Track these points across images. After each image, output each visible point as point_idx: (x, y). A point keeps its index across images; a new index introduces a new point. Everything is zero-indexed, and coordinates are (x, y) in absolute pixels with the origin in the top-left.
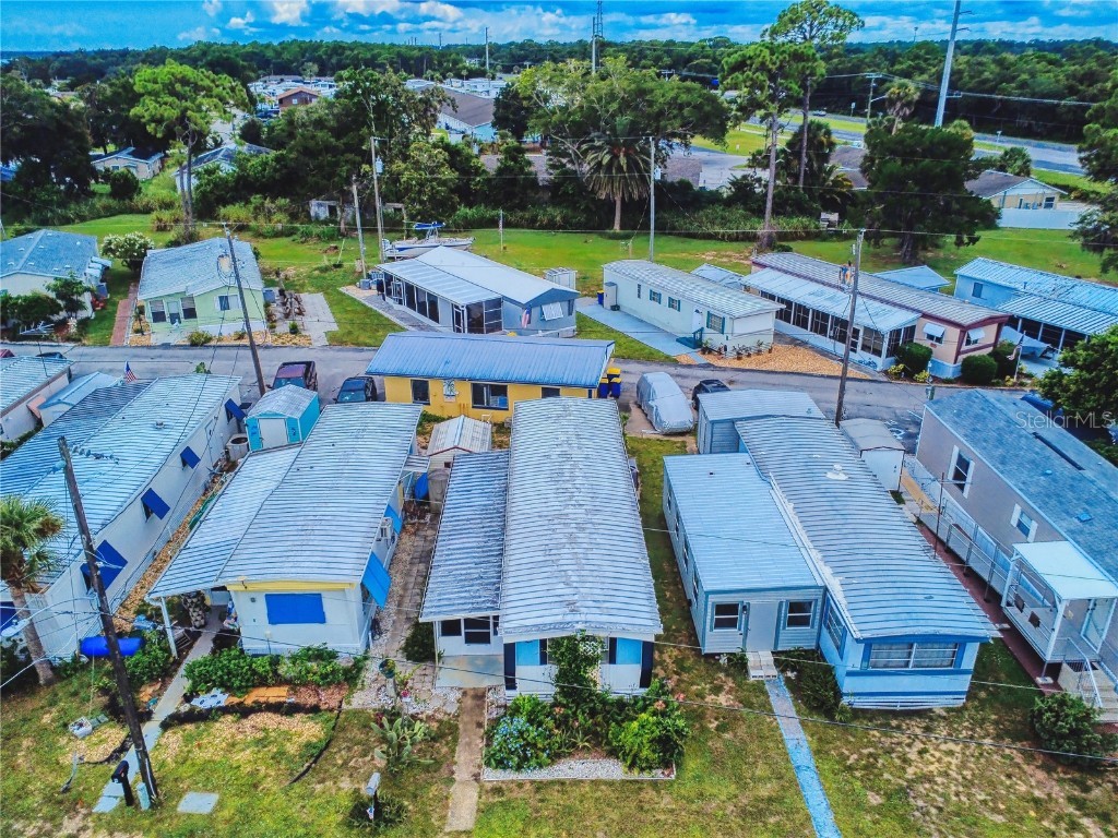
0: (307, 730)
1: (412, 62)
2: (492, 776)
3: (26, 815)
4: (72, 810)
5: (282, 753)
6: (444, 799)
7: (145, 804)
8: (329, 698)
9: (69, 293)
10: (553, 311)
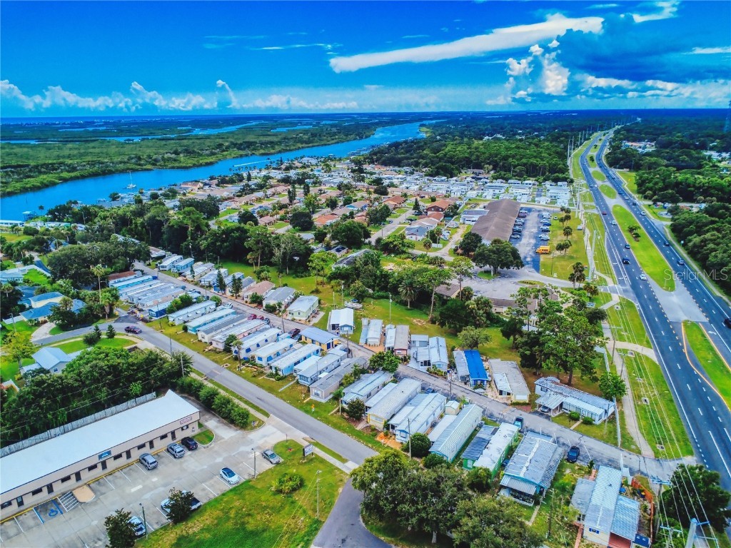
0: (255, 370)
3: (232, 369)
5: (252, 371)
7: (240, 371)
8: (259, 368)
9: (280, 305)
10: (346, 329)
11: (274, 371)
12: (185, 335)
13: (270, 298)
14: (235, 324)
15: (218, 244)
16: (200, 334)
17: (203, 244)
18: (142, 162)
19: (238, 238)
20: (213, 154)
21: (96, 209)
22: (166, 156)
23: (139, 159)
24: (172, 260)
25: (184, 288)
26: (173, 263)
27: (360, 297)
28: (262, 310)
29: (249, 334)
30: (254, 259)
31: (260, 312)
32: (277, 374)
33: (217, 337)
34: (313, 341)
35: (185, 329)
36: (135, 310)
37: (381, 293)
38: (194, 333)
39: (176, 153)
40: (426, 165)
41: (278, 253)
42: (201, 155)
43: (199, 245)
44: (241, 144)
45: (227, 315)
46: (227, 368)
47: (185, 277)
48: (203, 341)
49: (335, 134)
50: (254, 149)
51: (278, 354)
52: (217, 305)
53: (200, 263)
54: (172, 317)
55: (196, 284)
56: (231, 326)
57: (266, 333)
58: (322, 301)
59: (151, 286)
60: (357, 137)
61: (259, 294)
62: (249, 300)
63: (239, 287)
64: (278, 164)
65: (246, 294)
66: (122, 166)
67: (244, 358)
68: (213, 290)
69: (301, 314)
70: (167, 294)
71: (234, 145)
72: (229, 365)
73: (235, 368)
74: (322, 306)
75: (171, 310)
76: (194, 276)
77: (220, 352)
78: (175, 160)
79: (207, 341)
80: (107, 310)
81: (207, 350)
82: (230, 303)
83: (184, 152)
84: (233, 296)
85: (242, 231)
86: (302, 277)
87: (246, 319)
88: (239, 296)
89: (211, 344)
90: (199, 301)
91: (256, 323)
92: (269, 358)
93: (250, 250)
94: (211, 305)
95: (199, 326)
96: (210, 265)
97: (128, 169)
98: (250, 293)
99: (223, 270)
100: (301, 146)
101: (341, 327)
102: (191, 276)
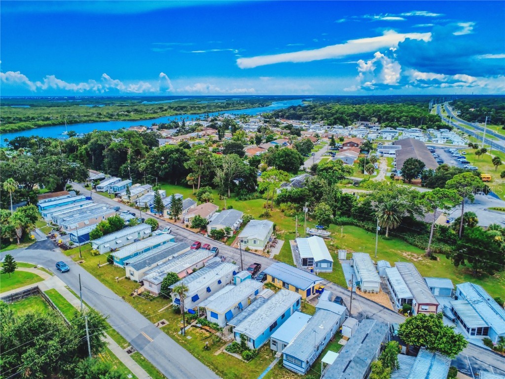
0: (208, 334)
1: (417, 119)
2: (225, 351)
3: (171, 330)
4: (176, 332)
5: (202, 336)
6: (217, 351)
7: (183, 335)
8: (213, 331)
9: (228, 230)
10: (324, 265)
11: (238, 340)
12: (110, 269)
13: (216, 221)
14: (175, 255)
15: (156, 165)
16: (129, 269)
17: (142, 166)
18: (102, 116)
19: (178, 159)
20: (155, 113)
21: (51, 141)
22: (120, 113)
23: (100, 114)
24: (110, 182)
25: (117, 210)
26: (111, 184)
27: (325, 223)
28: (206, 236)
29: (194, 271)
30: (193, 180)
31: (204, 239)
32: (243, 346)
33: (150, 276)
34: (284, 284)
35: (111, 260)
36: (57, 233)
37: (344, 219)
38: (122, 266)
39: (128, 112)
40: (322, 119)
41: (220, 174)
42: (147, 113)
43: (137, 167)
44: (176, 108)
45: (164, 243)
46: (164, 329)
47: (121, 197)
48: (132, 278)
49: (243, 104)
50: (186, 111)
51: (240, 308)
52: (153, 229)
53: (138, 185)
54: (96, 243)
55: (131, 206)
56: (170, 257)
57: (217, 270)
58: (277, 227)
59: (81, 206)
60: (260, 105)
61: (202, 217)
62: (190, 224)
63: (179, 208)
64: (205, 117)
65: (187, 217)
66: (86, 118)
67: (190, 311)
68: (149, 212)
69: (258, 242)
70: (96, 216)
71: (171, 108)
72: (167, 323)
73: (176, 331)
74: (278, 233)
75: (96, 236)
76: (129, 197)
77: (154, 298)
78: (126, 115)
79: (137, 280)
80: (19, 233)
81: (135, 294)
82: (168, 227)
83: (134, 111)
84: (171, 219)
85: (181, 153)
86: (246, 199)
87: (189, 248)
88: (178, 219)
89: (142, 283)
90: (131, 224)
91: (202, 254)
92: (229, 316)
93: (190, 170)
94: (146, 229)
95: (129, 257)
96: (148, 186)
97: (90, 120)
98: (192, 216)
99: (161, 192)
100: (220, 109)
101: (317, 263)
102: (126, 197)
